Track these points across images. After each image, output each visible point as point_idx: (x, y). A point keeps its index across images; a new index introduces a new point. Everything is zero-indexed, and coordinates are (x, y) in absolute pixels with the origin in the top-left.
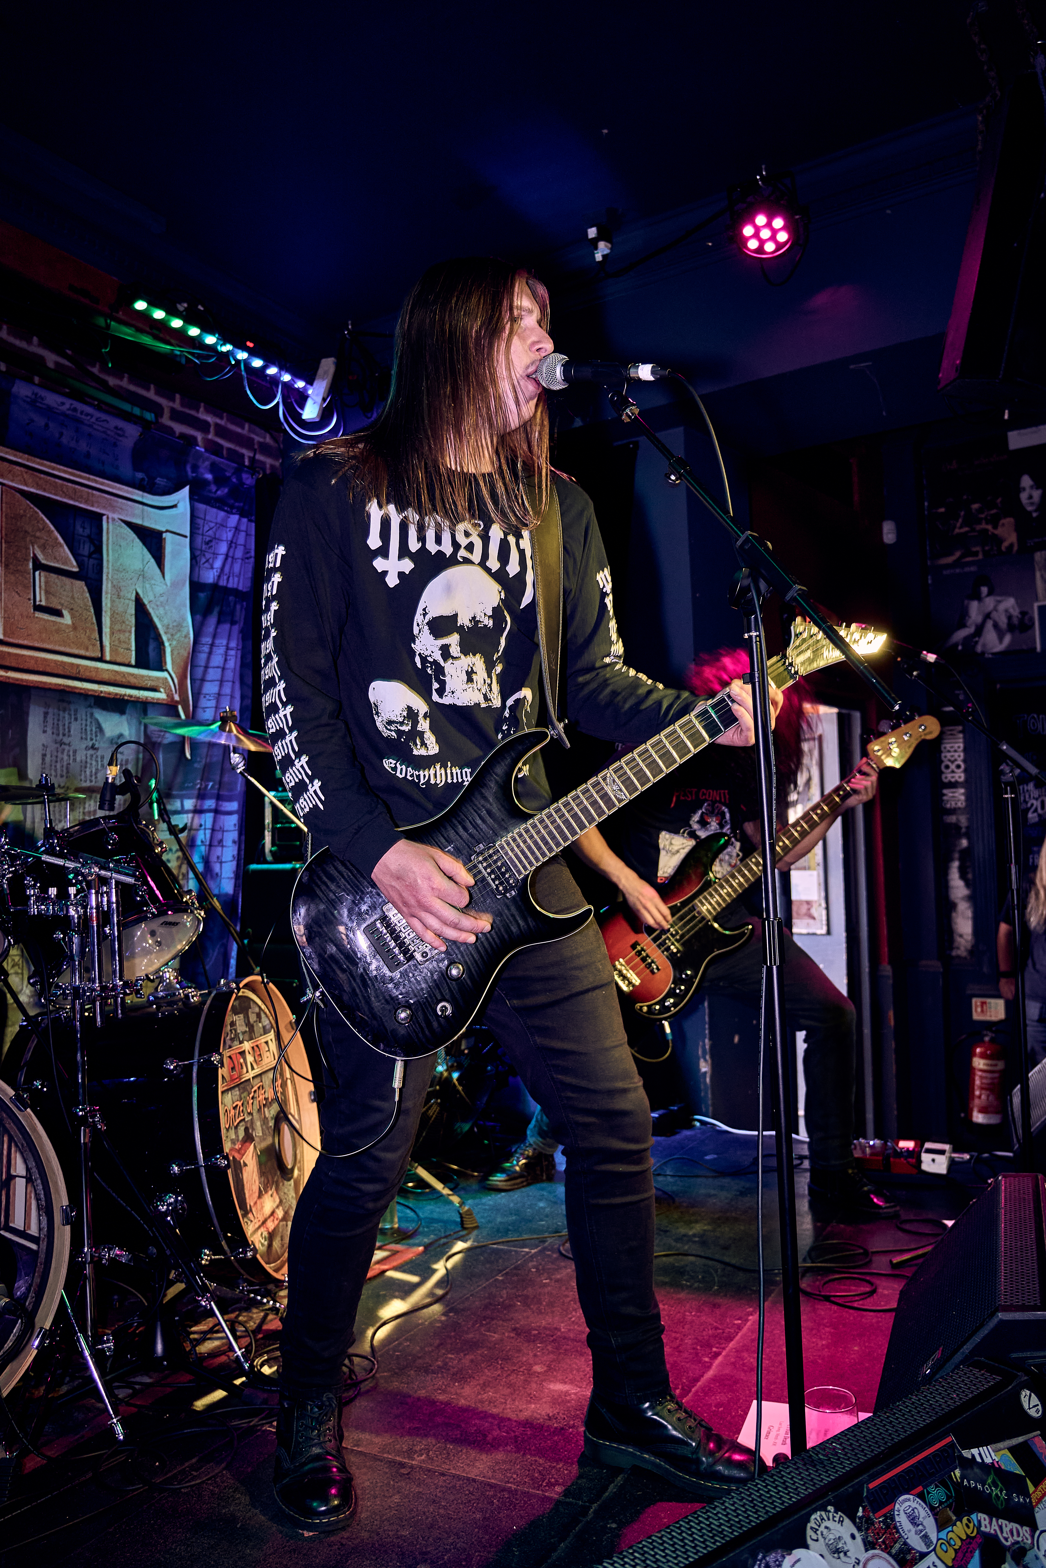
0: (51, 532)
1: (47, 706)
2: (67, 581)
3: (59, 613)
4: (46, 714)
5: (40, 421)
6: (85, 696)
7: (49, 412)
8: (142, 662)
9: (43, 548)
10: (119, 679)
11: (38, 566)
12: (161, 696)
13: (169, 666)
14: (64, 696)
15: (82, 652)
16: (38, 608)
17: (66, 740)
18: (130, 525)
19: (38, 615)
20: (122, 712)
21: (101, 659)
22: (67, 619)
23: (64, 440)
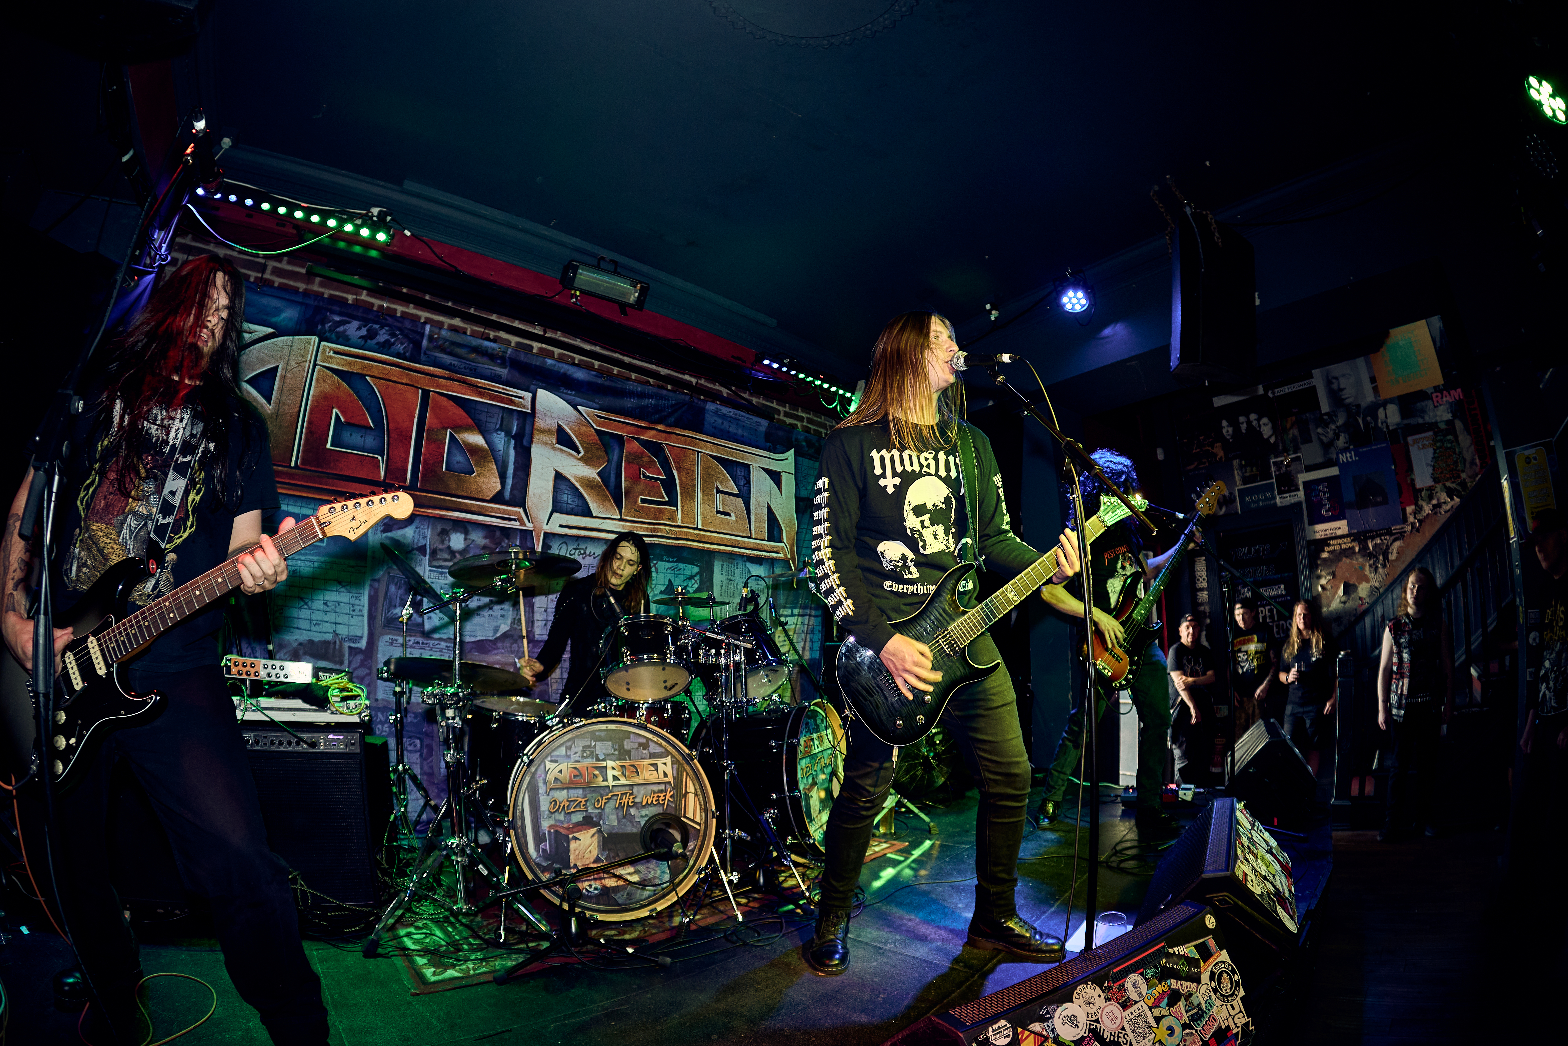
0: (724, 475)
1: (723, 561)
2: (733, 498)
3: (729, 515)
4: (723, 565)
5: (719, 421)
6: (742, 556)
7: (724, 417)
8: (771, 538)
9: (721, 482)
10: (759, 547)
11: (719, 491)
12: (781, 555)
13: (785, 540)
14: (731, 556)
15: (740, 534)
16: (718, 512)
17: (733, 578)
18: (764, 469)
19: (719, 515)
20: (761, 564)
21: (750, 537)
22: (733, 517)
23: (731, 430)
